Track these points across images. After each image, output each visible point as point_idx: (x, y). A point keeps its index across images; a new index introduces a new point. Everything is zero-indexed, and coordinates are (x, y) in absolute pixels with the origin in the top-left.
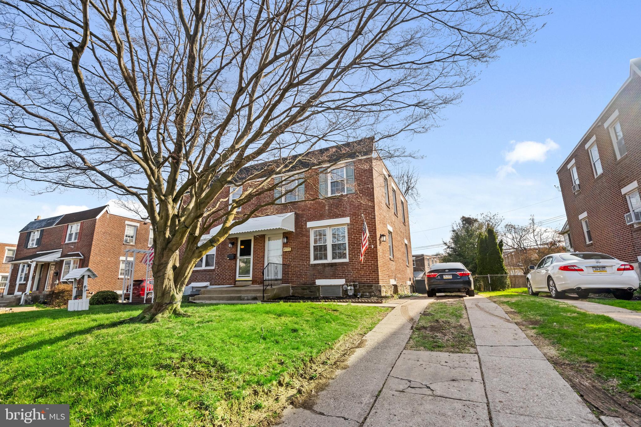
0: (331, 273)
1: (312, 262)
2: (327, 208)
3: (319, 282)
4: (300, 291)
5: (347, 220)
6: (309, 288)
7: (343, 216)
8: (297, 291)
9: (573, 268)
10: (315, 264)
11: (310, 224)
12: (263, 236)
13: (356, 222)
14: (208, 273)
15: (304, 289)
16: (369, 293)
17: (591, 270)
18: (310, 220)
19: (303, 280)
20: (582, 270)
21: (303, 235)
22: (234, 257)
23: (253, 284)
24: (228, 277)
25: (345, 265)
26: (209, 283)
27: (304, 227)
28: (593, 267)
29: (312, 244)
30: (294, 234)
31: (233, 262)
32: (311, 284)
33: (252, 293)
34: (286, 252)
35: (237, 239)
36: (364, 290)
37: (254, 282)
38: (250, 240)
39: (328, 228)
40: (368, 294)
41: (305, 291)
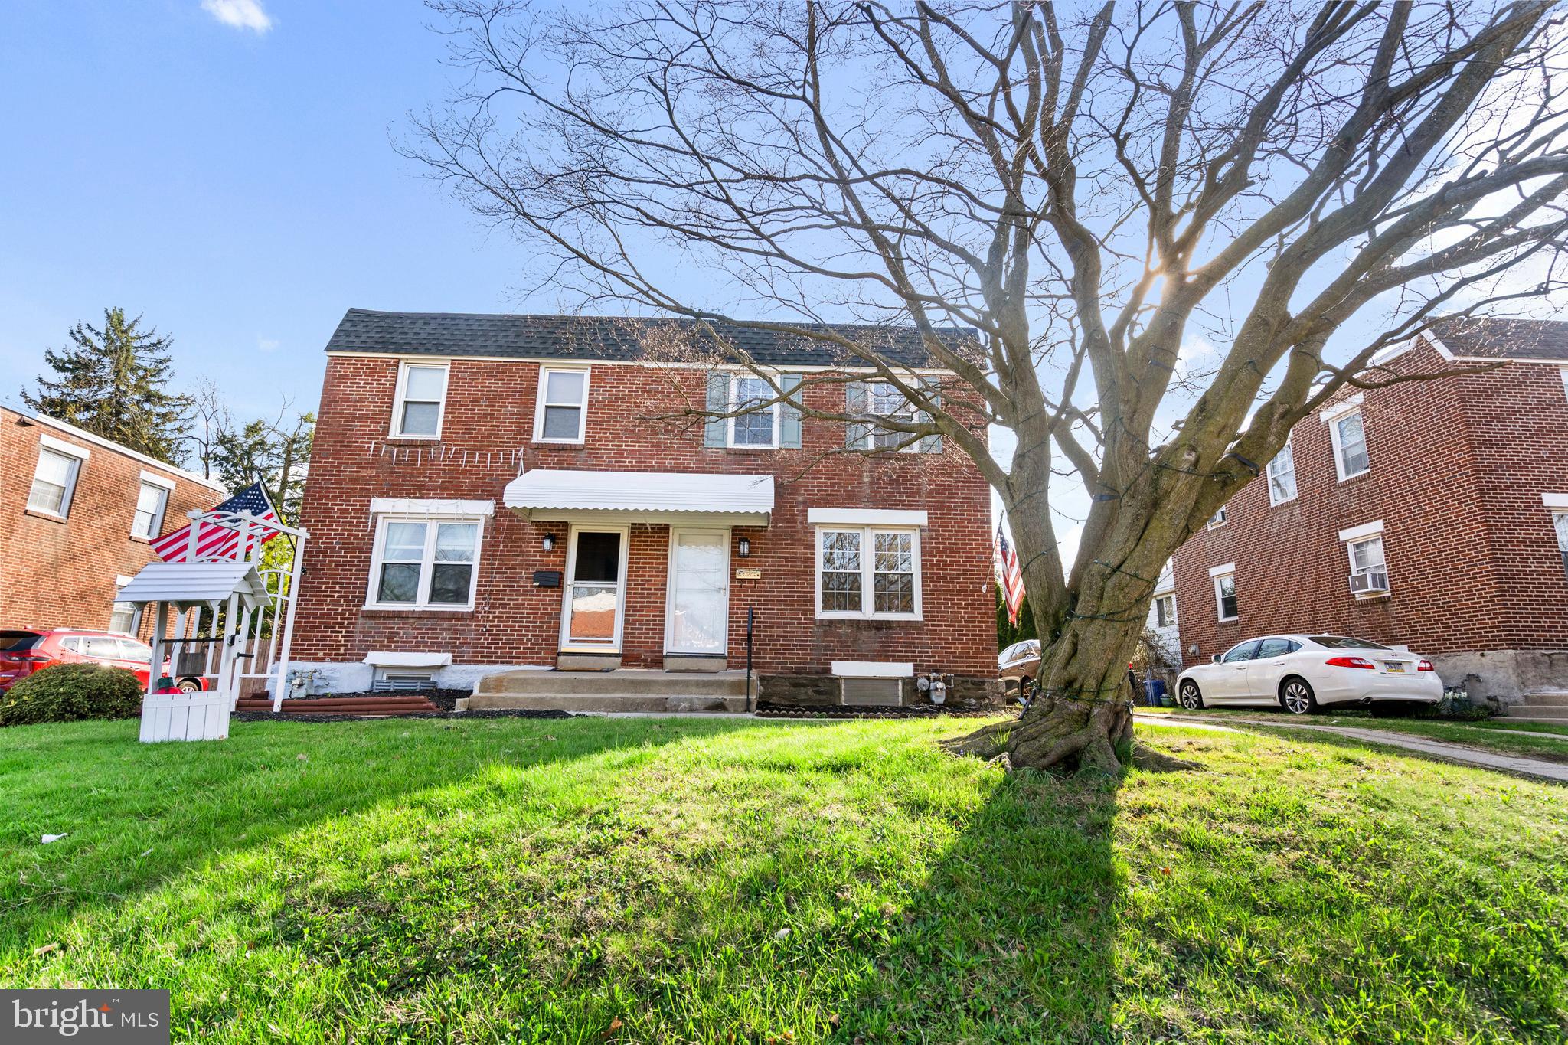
0: (877, 646)
1: (820, 614)
2: (866, 479)
3: (841, 668)
4: (786, 688)
5: (920, 517)
6: (814, 683)
7: (910, 506)
8: (778, 689)
9: (1356, 662)
10: (831, 622)
11: (815, 515)
12: (663, 530)
13: (945, 527)
14: (446, 624)
15: (797, 685)
16: (977, 699)
17: (1383, 668)
18: (816, 504)
19: (793, 661)
20: (1372, 667)
21: (795, 541)
22: (552, 581)
23: (624, 664)
24: (529, 639)
25: (915, 628)
26: (450, 656)
27: (800, 518)
28: (1386, 663)
29: (820, 568)
30: (769, 535)
31: (548, 596)
32: (817, 673)
33: (694, 689)
34: (742, 581)
35: (565, 526)
36: (965, 693)
37: (628, 658)
38: (617, 537)
39: (868, 531)
40: (973, 701)
41: (803, 690)
